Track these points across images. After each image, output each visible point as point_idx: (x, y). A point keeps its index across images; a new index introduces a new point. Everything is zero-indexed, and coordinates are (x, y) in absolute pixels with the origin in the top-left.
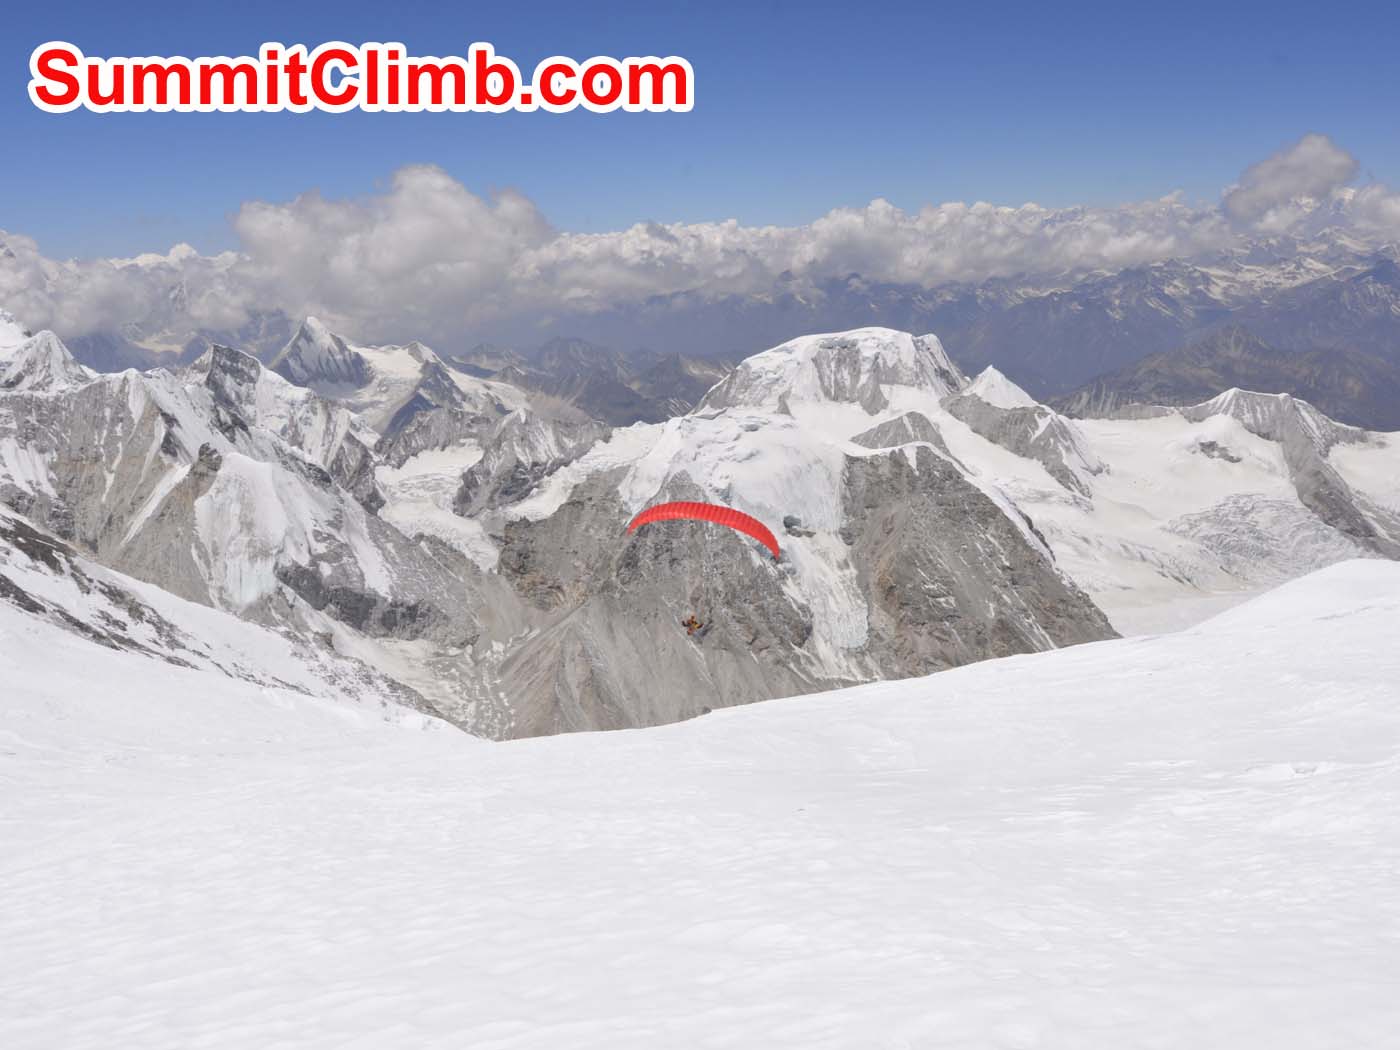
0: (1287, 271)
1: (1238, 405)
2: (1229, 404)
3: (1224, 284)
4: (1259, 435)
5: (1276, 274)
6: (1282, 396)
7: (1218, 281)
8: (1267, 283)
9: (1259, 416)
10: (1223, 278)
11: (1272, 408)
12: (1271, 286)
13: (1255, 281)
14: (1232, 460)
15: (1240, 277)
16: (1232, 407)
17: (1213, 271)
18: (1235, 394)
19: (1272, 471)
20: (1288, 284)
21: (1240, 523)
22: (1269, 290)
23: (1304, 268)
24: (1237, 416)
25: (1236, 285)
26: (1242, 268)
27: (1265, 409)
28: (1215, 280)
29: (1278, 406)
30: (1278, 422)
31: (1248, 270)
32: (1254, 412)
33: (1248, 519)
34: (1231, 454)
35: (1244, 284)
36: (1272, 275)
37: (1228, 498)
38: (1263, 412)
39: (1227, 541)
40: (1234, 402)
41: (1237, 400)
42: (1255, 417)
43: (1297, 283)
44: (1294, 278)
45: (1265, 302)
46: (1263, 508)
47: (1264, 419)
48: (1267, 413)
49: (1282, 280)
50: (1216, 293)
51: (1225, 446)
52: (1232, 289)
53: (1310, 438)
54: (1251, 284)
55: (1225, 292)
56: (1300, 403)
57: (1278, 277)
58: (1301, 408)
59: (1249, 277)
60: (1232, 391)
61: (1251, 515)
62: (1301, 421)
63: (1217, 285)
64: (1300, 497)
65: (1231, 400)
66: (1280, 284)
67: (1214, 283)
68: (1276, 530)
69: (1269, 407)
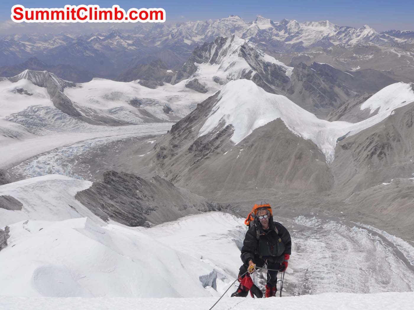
0: (51, 43)
1: (29, 76)
2: (26, 75)
3: (30, 47)
4: (38, 85)
5: (47, 44)
6: (44, 72)
7: (28, 46)
8: (45, 47)
9: (37, 79)
10: (30, 45)
11: (42, 76)
12: (46, 48)
13: (41, 46)
14: (29, 94)
15: (35, 45)
16: (27, 76)
17: (27, 43)
18: (28, 71)
19: (44, 97)
20: (52, 47)
21: (33, 115)
22: (46, 49)
23: (56, 42)
24: (29, 79)
25: (35, 48)
26: (36, 42)
27: (39, 76)
28: (27, 46)
29: (44, 75)
30: (44, 81)
31: (38, 43)
32: (35, 77)
33: (36, 114)
34: (29, 93)
35: (37, 47)
36: (46, 45)
37: (29, 107)
38: (38, 77)
39: (29, 122)
40: (27, 75)
41: (29, 73)
42: (36, 80)
43: (54, 47)
44: (54, 45)
45: (44, 52)
46: (42, 110)
47: (39, 80)
48: (40, 78)
49: (50, 46)
50: (28, 49)
51: (26, 90)
52: (33, 49)
53: (57, 86)
54: (40, 47)
55: (31, 49)
56: (51, 74)
57: (48, 45)
58: (52, 76)
59: (39, 45)
60: (26, 71)
61: (37, 112)
62: (52, 80)
63: (28, 47)
64: (54, 105)
65: (27, 74)
66: (49, 47)
67: (27, 47)
68: (47, 117)
69: (41, 75)
